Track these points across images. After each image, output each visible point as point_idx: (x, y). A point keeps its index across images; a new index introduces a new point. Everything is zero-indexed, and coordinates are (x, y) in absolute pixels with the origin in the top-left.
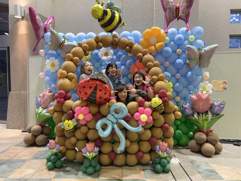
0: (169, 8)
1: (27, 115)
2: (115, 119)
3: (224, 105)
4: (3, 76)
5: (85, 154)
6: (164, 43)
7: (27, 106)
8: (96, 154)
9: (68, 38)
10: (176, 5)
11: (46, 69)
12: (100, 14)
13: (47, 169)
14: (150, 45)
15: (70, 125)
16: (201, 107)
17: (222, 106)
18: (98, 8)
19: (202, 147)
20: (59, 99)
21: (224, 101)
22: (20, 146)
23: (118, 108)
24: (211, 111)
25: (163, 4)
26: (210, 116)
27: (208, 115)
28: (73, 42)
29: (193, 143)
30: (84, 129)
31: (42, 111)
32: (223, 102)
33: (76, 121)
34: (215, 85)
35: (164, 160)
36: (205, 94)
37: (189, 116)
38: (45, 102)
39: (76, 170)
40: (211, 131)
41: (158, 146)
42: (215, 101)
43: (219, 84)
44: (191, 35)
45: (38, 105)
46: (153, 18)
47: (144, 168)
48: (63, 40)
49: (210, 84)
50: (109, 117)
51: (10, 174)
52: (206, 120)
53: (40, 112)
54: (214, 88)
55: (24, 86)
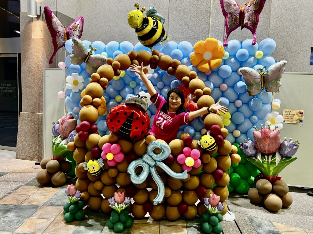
0: (230, 12)
1: (42, 143)
2: (153, 161)
3: (298, 146)
4: (12, 91)
5: (112, 205)
6: (222, 60)
7: (42, 131)
8: (126, 205)
9: (96, 49)
10: (240, 8)
11: (66, 88)
12: (139, 22)
13: (64, 222)
14: (203, 61)
15: (95, 166)
16: (267, 146)
17: (295, 147)
18: (137, 15)
19: (266, 198)
20: (81, 132)
21: (298, 141)
22: (32, 185)
23: (159, 147)
24: (280, 152)
25: (222, 7)
26: (278, 158)
27: (276, 157)
28: (102, 53)
29: (253, 192)
30: (112, 172)
31: (61, 142)
32: (296, 141)
33: (102, 161)
34: (287, 116)
35: (214, 217)
36: (273, 130)
37: (250, 157)
38: (64, 129)
39: (101, 225)
40: (279, 178)
41: (208, 199)
42: (285, 140)
43: (293, 115)
44: (258, 50)
45: (56, 133)
46: (209, 23)
47: (188, 225)
48: (89, 50)
49: (281, 116)
50: (146, 157)
51: (17, 226)
52: (273, 163)
53: (58, 143)
54: (286, 120)
55: (39, 106)
